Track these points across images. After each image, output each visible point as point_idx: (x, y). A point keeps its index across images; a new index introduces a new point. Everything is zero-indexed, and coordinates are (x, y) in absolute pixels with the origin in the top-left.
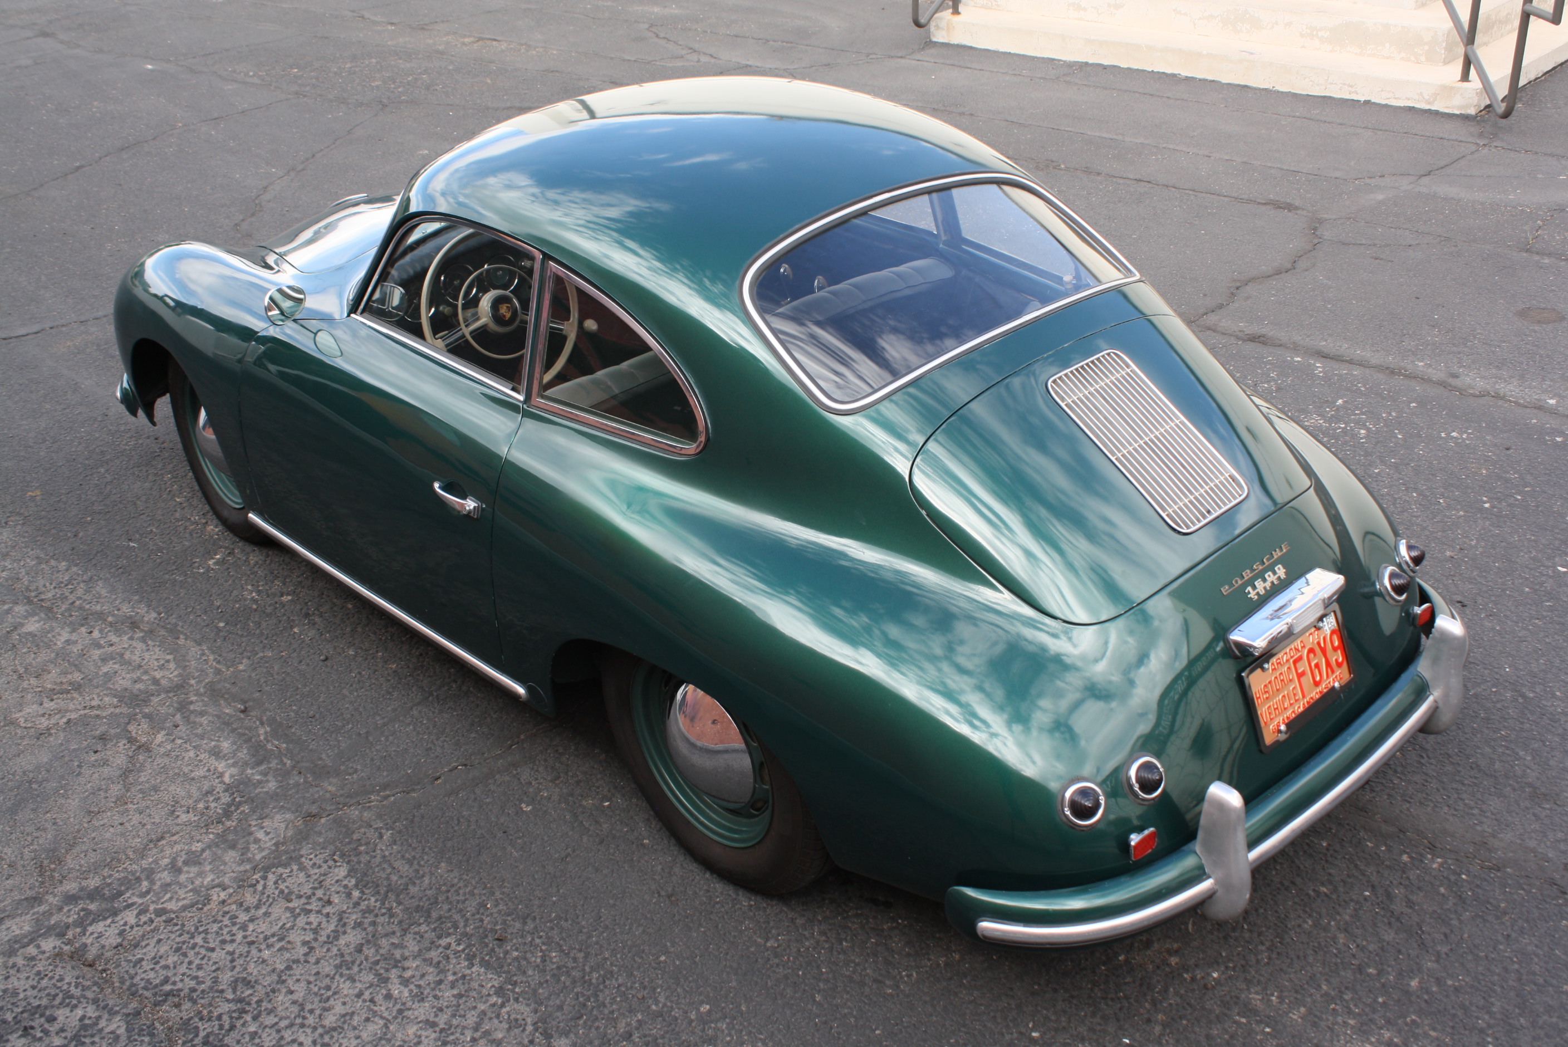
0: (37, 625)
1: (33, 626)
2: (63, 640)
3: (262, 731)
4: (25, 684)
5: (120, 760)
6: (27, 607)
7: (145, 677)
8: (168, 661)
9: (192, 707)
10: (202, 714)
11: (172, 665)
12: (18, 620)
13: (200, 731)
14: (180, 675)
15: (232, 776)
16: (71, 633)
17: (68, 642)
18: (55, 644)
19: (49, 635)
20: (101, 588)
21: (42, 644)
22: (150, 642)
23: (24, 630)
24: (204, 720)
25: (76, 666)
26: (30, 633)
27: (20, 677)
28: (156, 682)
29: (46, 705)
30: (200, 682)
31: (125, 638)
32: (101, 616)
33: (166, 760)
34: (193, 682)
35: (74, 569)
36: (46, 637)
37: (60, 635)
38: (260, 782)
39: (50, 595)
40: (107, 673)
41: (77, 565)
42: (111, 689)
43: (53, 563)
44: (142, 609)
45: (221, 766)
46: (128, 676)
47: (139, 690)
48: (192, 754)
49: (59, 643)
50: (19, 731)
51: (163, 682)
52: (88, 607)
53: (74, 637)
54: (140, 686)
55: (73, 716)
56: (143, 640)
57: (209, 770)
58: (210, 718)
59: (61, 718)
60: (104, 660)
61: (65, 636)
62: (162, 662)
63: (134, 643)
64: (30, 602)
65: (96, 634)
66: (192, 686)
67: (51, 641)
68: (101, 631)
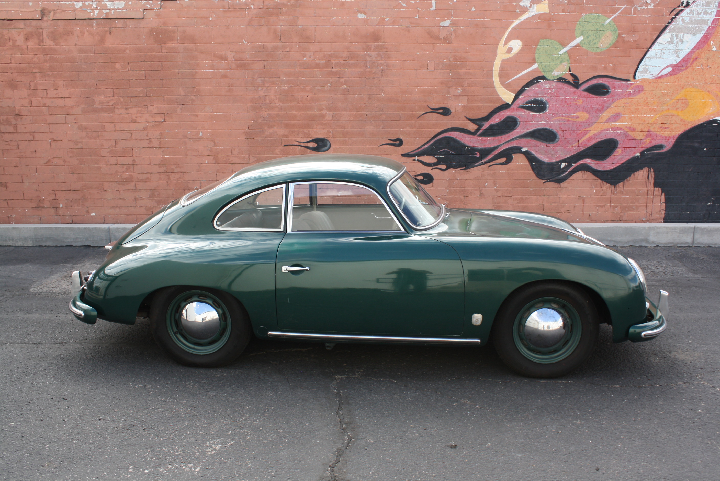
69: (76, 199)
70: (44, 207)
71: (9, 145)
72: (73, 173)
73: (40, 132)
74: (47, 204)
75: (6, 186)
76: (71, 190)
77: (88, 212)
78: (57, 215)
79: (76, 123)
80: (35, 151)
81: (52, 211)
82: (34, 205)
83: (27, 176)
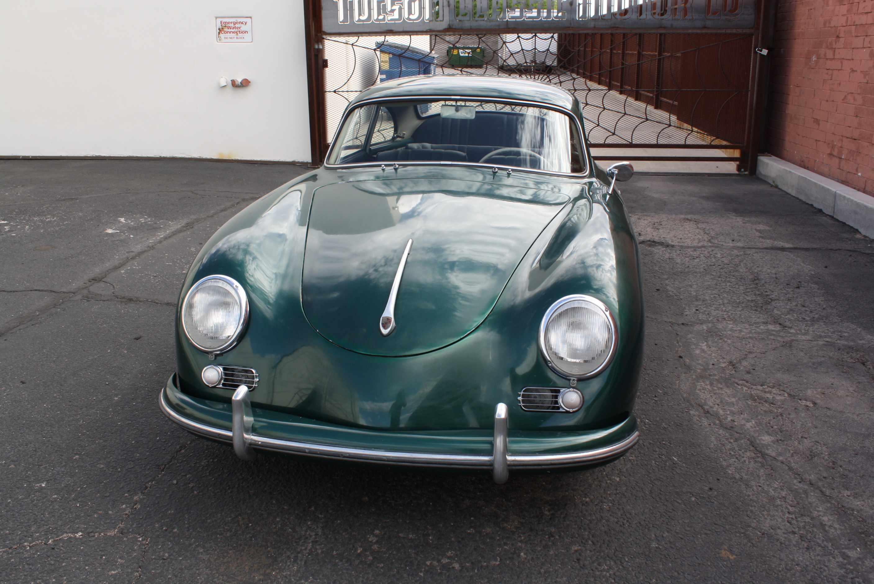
0: (763, 438)
1: (766, 439)
2: (750, 423)
3: (680, 349)
4: (780, 410)
5: (745, 363)
6: (767, 452)
7: (715, 388)
8: (699, 390)
9: (702, 368)
10: (699, 364)
11: (698, 387)
12: (775, 446)
13: (704, 360)
14: (698, 382)
15: (703, 343)
16: (744, 425)
17: (748, 421)
18: (756, 423)
19: (757, 429)
20: (713, 442)
21: (764, 426)
22: (703, 401)
23: (773, 438)
24: (700, 362)
25: (749, 407)
26: (769, 435)
27: (781, 415)
28: (711, 384)
29: (771, 397)
30: (692, 375)
31: (715, 409)
32: (722, 426)
33: (725, 357)
34: (694, 377)
35: (724, 463)
36: (760, 429)
37: (751, 427)
38: (694, 338)
39: (748, 454)
40: (734, 397)
41: (722, 466)
42: (735, 390)
43: (737, 476)
44: (695, 419)
45: (705, 348)
46: (723, 393)
47: (721, 384)
48: (713, 355)
49: (753, 423)
50: (788, 391)
51: (708, 383)
52: (727, 434)
53: (743, 422)
54: (719, 385)
55: (759, 387)
56: (705, 404)
57: (710, 348)
58: (697, 362)
59: (765, 388)
60: (733, 404)
61: (748, 425)
62: (703, 391)
63: (711, 404)
64: (764, 455)
65: (730, 418)
66: (696, 375)
67: (758, 425)
68: (726, 418)
69: (853, 151)
70: (834, 156)
71: (827, 74)
72: (857, 116)
73: (846, 59)
74: (835, 153)
75: (819, 124)
76: (851, 138)
77: (857, 170)
78: (839, 169)
79: (869, 47)
80: (840, 84)
81: (837, 160)
82: (828, 151)
83: (831, 114)
